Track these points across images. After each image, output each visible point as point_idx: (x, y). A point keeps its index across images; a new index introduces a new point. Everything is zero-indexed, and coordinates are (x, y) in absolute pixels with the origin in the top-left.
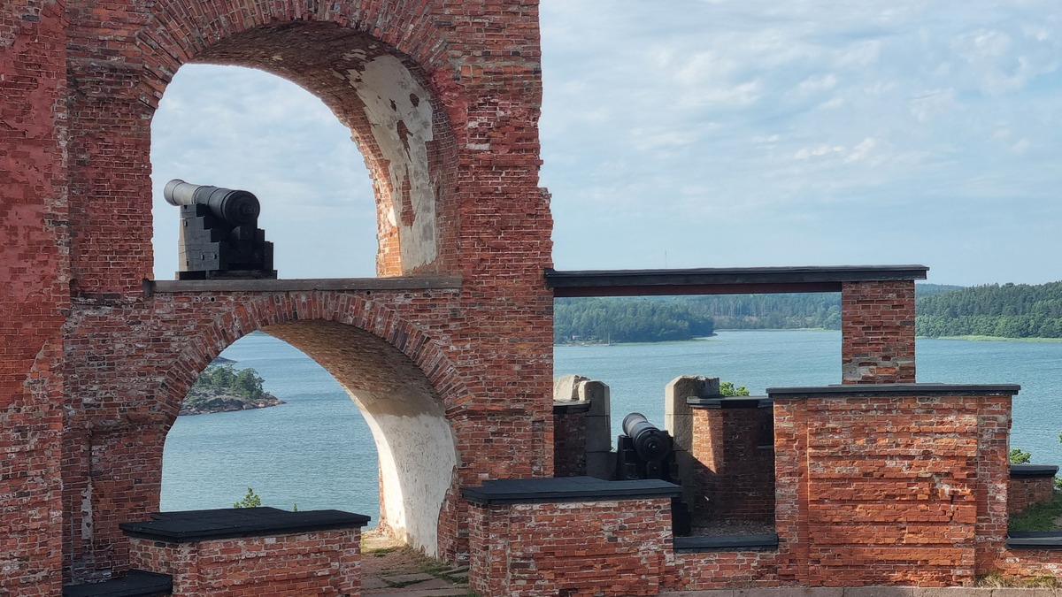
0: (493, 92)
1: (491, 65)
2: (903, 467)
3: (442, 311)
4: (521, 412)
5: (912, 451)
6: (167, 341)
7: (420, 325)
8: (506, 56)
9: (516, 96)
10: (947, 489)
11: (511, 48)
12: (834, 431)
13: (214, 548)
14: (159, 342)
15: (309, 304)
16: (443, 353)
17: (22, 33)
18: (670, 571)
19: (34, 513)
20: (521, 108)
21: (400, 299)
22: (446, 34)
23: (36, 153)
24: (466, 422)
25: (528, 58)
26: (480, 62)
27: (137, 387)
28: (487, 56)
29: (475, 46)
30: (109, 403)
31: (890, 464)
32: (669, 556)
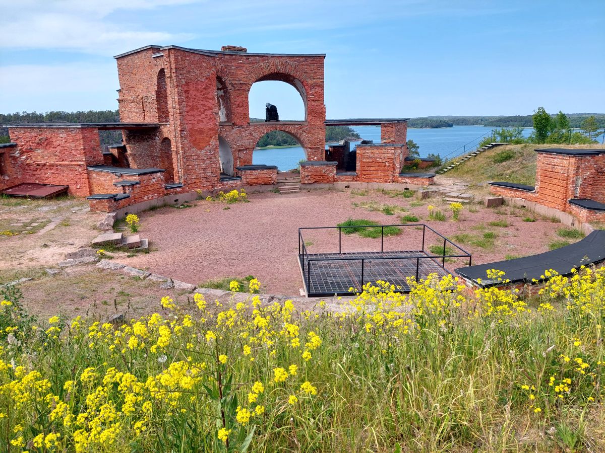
0: (315, 86)
1: (314, 81)
2: (380, 160)
3: (304, 129)
4: (319, 148)
5: (382, 157)
6: (253, 134)
7: (300, 131)
8: (317, 78)
9: (319, 86)
10: (388, 164)
11: (318, 77)
12: (367, 153)
13: (248, 172)
14: (251, 134)
15: (279, 127)
16: (304, 137)
17: (207, 79)
18: (336, 179)
19: (214, 165)
20: (320, 89)
21: (297, 126)
22: (306, 74)
23: (211, 101)
24: (309, 150)
25: (322, 79)
26: (312, 80)
27: (247, 142)
28: (314, 79)
29: (311, 76)
30: (242, 145)
31: (377, 159)
32: (335, 176)
